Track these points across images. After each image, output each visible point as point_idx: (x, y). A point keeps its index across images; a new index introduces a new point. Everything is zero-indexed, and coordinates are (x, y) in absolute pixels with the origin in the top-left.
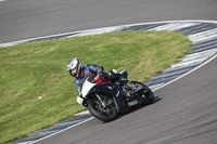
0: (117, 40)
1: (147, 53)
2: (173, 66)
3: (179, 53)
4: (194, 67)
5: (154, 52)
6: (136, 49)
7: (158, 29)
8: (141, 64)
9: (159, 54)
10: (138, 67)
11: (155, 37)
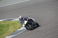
0: (3, 23)
1: (11, 26)
2: (18, 30)
3: (19, 26)
4: (23, 30)
5: (13, 26)
6: (8, 26)
7: (14, 20)
8: (9, 29)
9: (14, 27)
10: (9, 30)
11: (13, 22)
